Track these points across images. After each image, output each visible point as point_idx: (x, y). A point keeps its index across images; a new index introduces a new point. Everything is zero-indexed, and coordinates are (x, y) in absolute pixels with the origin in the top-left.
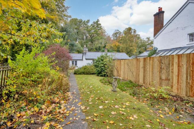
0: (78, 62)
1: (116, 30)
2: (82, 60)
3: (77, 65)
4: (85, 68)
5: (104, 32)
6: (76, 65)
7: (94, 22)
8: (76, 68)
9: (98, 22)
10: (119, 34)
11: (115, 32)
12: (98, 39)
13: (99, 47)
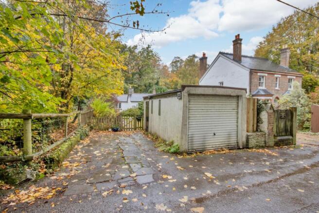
0: (122, 104)
1: (175, 57)
2: (127, 102)
3: (122, 108)
4: (130, 110)
5: (158, 61)
6: (120, 107)
7: (143, 49)
8: (121, 111)
9: (149, 49)
10: (181, 63)
11: (175, 60)
12: (148, 73)
13: (150, 83)
